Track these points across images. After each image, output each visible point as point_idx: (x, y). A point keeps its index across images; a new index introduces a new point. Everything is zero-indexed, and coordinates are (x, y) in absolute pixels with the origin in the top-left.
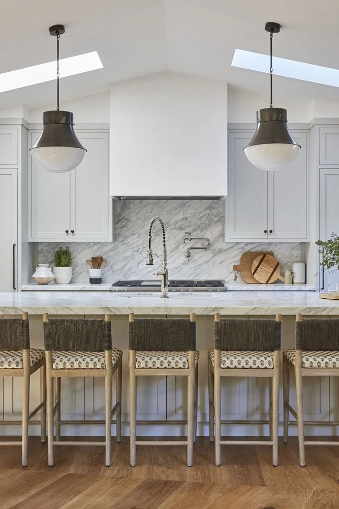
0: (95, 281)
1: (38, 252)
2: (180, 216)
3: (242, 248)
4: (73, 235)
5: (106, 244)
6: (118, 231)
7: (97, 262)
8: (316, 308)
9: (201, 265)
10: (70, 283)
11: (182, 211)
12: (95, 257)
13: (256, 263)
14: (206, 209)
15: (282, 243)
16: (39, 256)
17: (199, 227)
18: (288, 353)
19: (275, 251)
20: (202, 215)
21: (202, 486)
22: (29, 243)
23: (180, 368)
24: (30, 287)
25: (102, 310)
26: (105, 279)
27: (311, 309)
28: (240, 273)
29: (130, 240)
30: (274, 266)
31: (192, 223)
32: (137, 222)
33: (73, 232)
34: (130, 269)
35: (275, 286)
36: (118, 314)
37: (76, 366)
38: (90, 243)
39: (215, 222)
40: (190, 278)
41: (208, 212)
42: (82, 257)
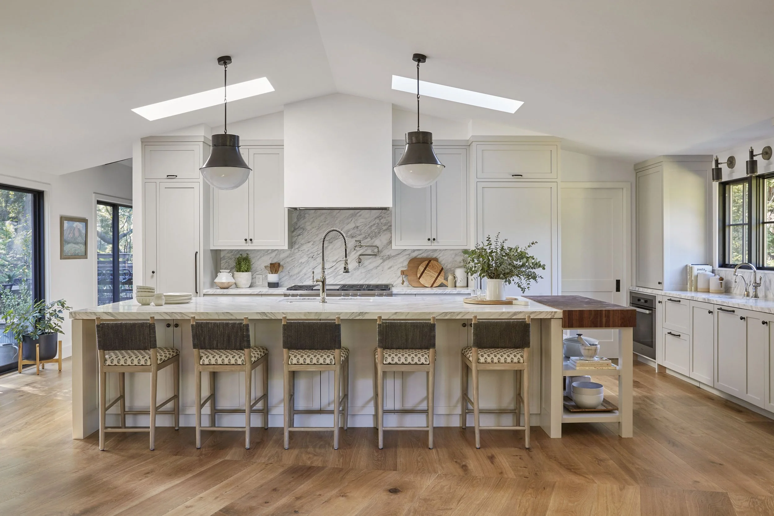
0: (272, 285)
1: (221, 258)
2: (352, 225)
3: (409, 255)
4: (252, 243)
5: (283, 251)
6: (294, 239)
7: (275, 268)
8: (452, 312)
9: (372, 270)
10: (250, 287)
11: (353, 220)
12: (273, 262)
13: (421, 268)
14: (376, 218)
15: (446, 250)
16: (222, 262)
17: (369, 235)
18: (466, 350)
19: (439, 257)
20: (372, 224)
21: (340, 471)
22: (211, 250)
23: (328, 364)
24: (211, 291)
25: (259, 315)
26: (282, 283)
27: (446, 314)
28: (407, 277)
29: (305, 247)
30: (439, 271)
31: (363, 231)
32: (312, 230)
33: (251, 240)
34: (305, 274)
35: (440, 289)
36: (273, 318)
37: (220, 362)
38: (268, 250)
39: (384, 230)
40: (361, 282)
41: (377, 221)
42: (261, 263)
